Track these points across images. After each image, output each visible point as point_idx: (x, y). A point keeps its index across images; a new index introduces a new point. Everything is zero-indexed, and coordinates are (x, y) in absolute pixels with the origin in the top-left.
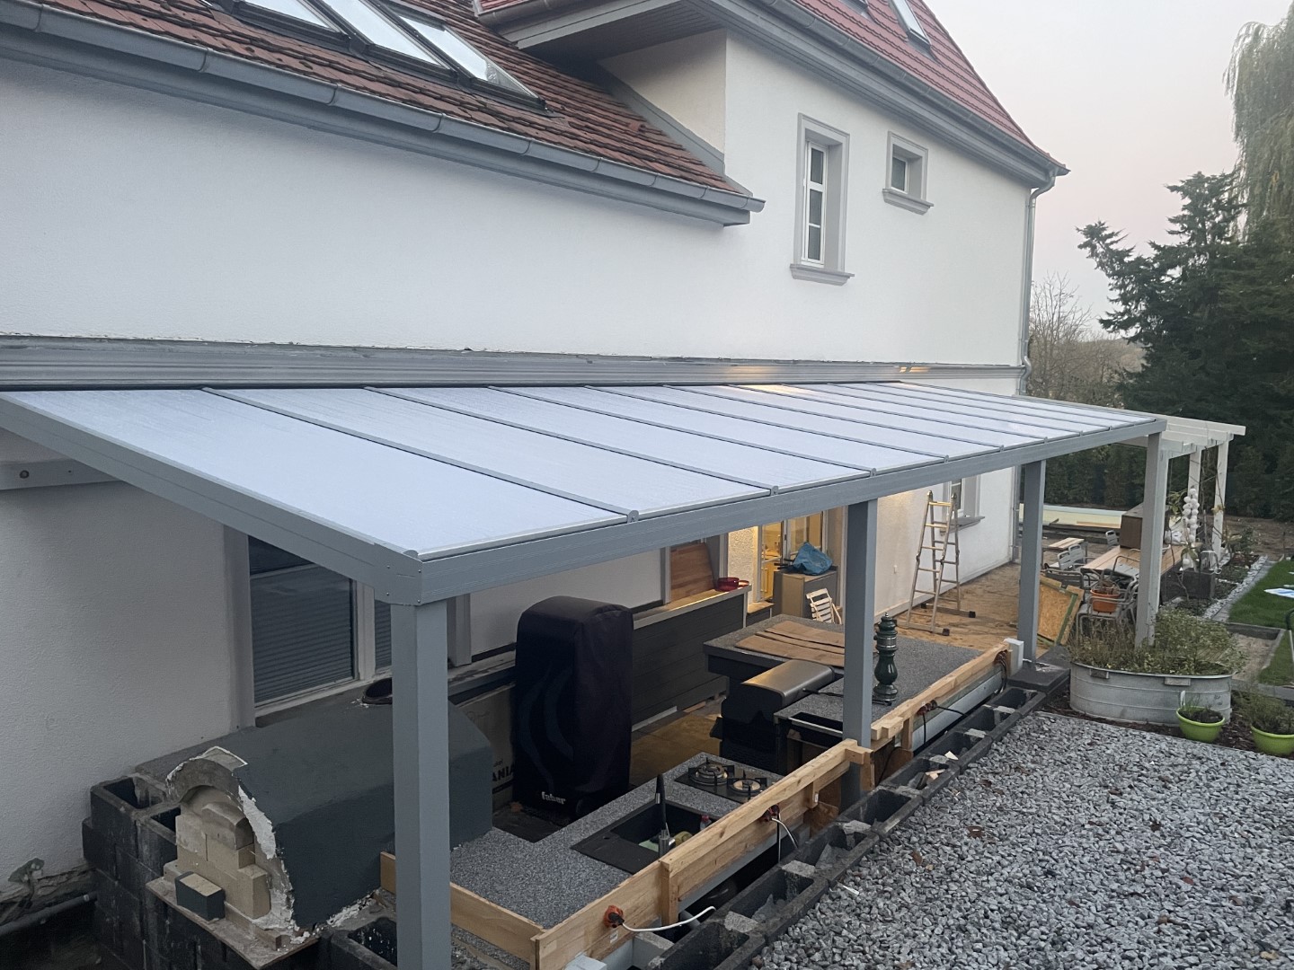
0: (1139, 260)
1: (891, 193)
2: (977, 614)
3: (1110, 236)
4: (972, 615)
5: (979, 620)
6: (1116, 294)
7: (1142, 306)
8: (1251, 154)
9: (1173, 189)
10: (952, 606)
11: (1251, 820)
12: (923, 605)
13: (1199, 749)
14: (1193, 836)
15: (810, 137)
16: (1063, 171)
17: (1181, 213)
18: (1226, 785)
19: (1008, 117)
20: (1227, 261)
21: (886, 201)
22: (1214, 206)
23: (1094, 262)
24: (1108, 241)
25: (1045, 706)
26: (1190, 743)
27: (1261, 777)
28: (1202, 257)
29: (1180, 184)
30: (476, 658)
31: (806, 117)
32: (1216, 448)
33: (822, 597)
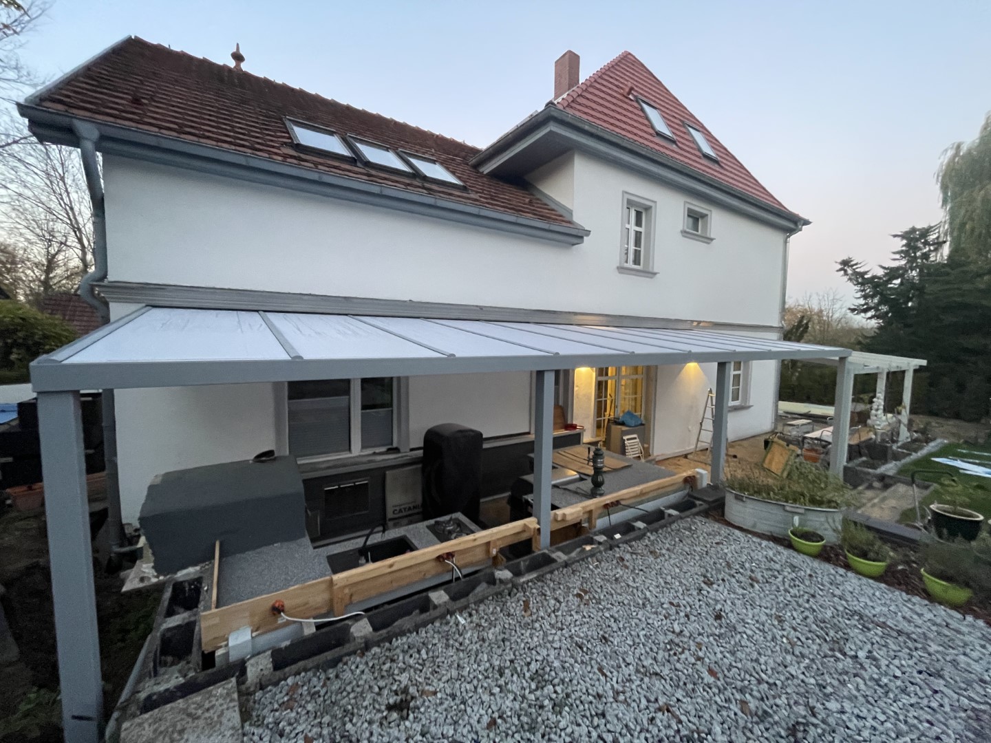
0: (874, 277)
1: (685, 232)
2: (737, 456)
3: (856, 264)
4: (735, 457)
5: (738, 460)
6: (859, 295)
7: (876, 300)
8: (953, 215)
9: (895, 236)
11: (807, 629)
12: (704, 450)
13: (798, 559)
14: (745, 633)
15: (630, 204)
16: (807, 223)
17: (900, 249)
18: (802, 593)
19: (772, 197)
20: (932, 273)
21: (683, 236)
22: (923, 243)
23: (846, 278)
24: (854, 267)
25: (706, 514)
26: (795, 554)
27: (837, 592)
28: (914, 272)
29: (900, 234)
30: (412, 450)
31: (627, 193)
32: (904, 372)
33: (635, 438)
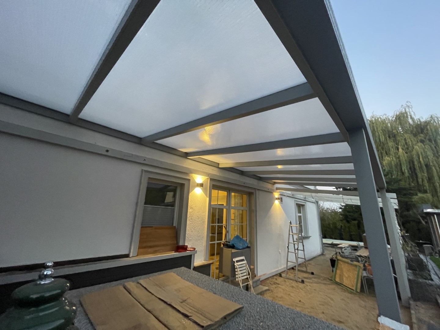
2: (314, 273)
4: (312, 273)
5: (316, 276)
10: (304, 269)
12: (293, 268)
33: (242, 260)
